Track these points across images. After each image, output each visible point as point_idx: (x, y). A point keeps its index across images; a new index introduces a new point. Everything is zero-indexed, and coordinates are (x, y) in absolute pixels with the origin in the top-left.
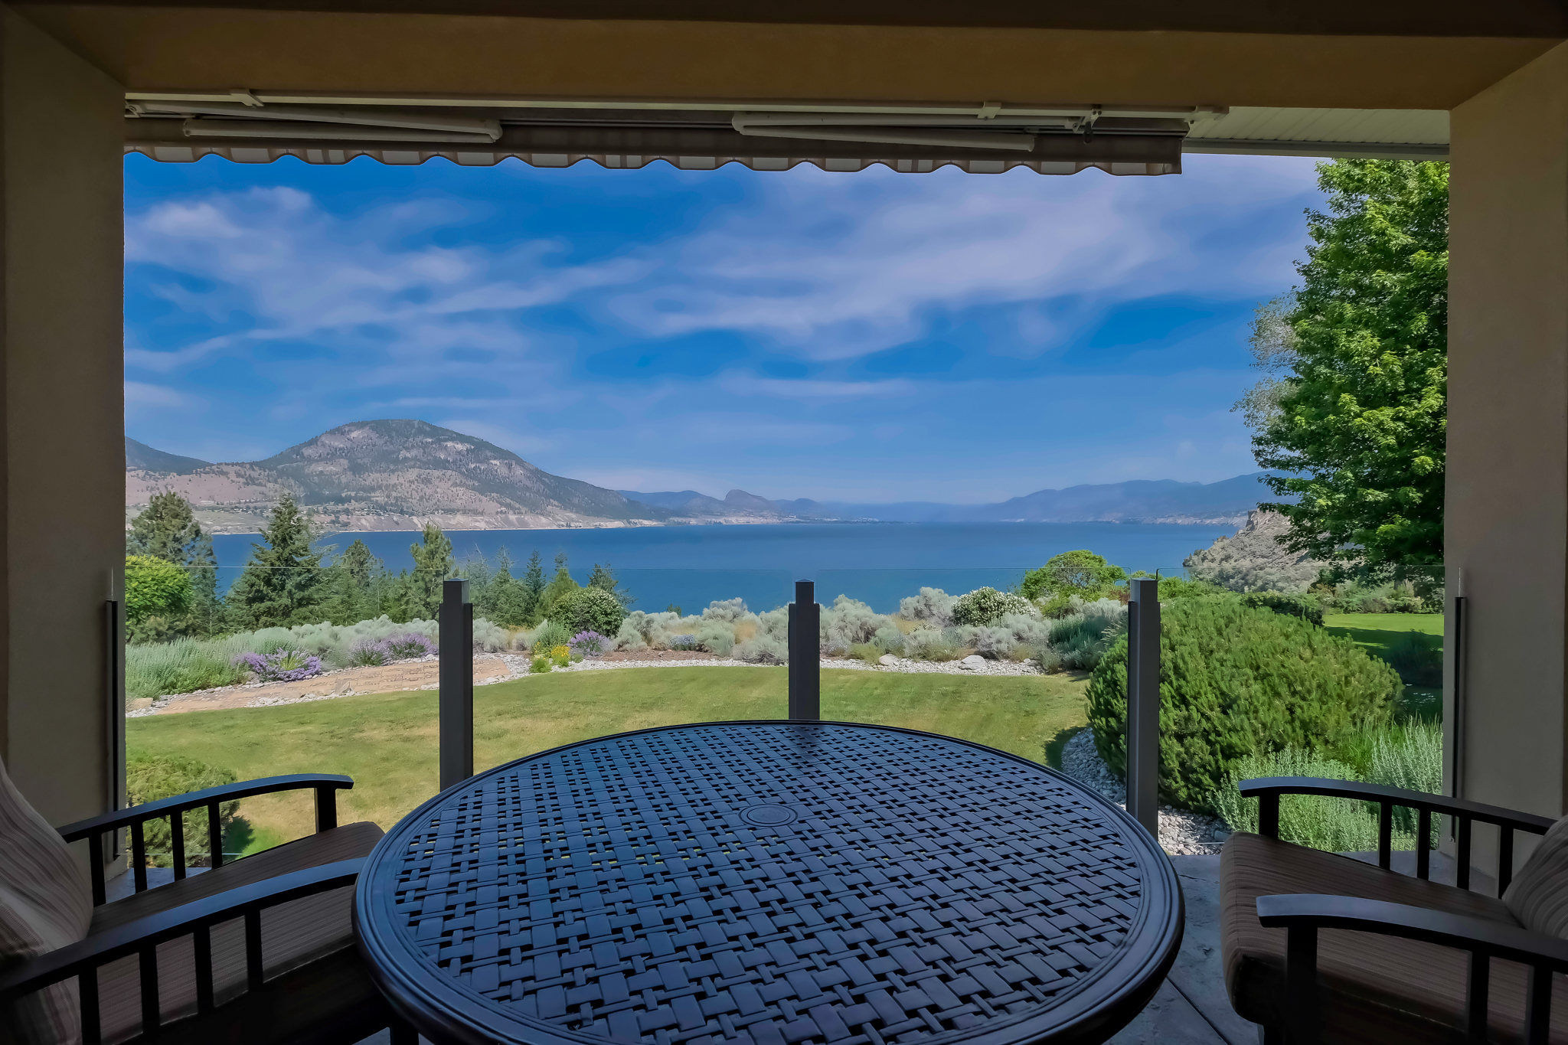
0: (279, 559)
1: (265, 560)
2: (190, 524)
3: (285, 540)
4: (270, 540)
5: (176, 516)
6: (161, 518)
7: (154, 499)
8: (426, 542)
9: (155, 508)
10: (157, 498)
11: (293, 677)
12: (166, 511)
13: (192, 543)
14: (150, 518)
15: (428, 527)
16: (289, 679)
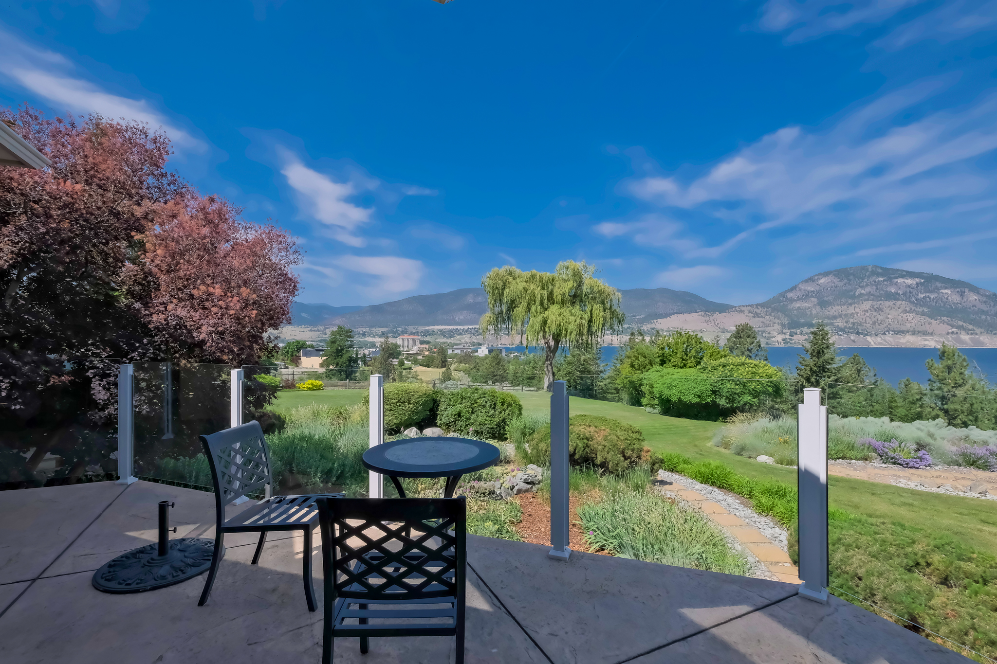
0: (815, 365)
1: (806, 366)
2: (756, 341)
3: (819, 353)
4: (809, 353)
5: (748, 337)
6: (740, 337)
7: (738, 327)
8: (941, 358)
9: (738, 332)
10: (739, 326)
11: (911, 465)
12: (744, 333)
13: (757, 353)
14: (736, 337)
15: (944, 346)
16: (907, 466)
